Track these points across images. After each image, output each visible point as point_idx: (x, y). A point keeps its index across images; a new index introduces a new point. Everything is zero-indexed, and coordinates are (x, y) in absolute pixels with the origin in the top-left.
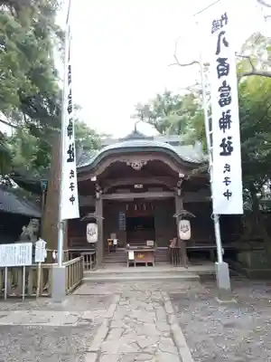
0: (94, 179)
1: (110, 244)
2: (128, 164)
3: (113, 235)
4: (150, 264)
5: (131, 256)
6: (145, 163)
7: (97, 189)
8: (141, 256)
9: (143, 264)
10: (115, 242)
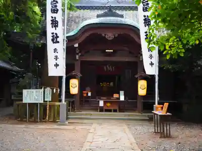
0: (76, 45)
1: (85, 95)
2: (103, 35)
3: (88, 88)
4: (115, 111)
5: (101, 103)
6: (116, 35)
7: (77, 52)
8: (108, 105)
9: (110, 111)
10: (90, 94)
